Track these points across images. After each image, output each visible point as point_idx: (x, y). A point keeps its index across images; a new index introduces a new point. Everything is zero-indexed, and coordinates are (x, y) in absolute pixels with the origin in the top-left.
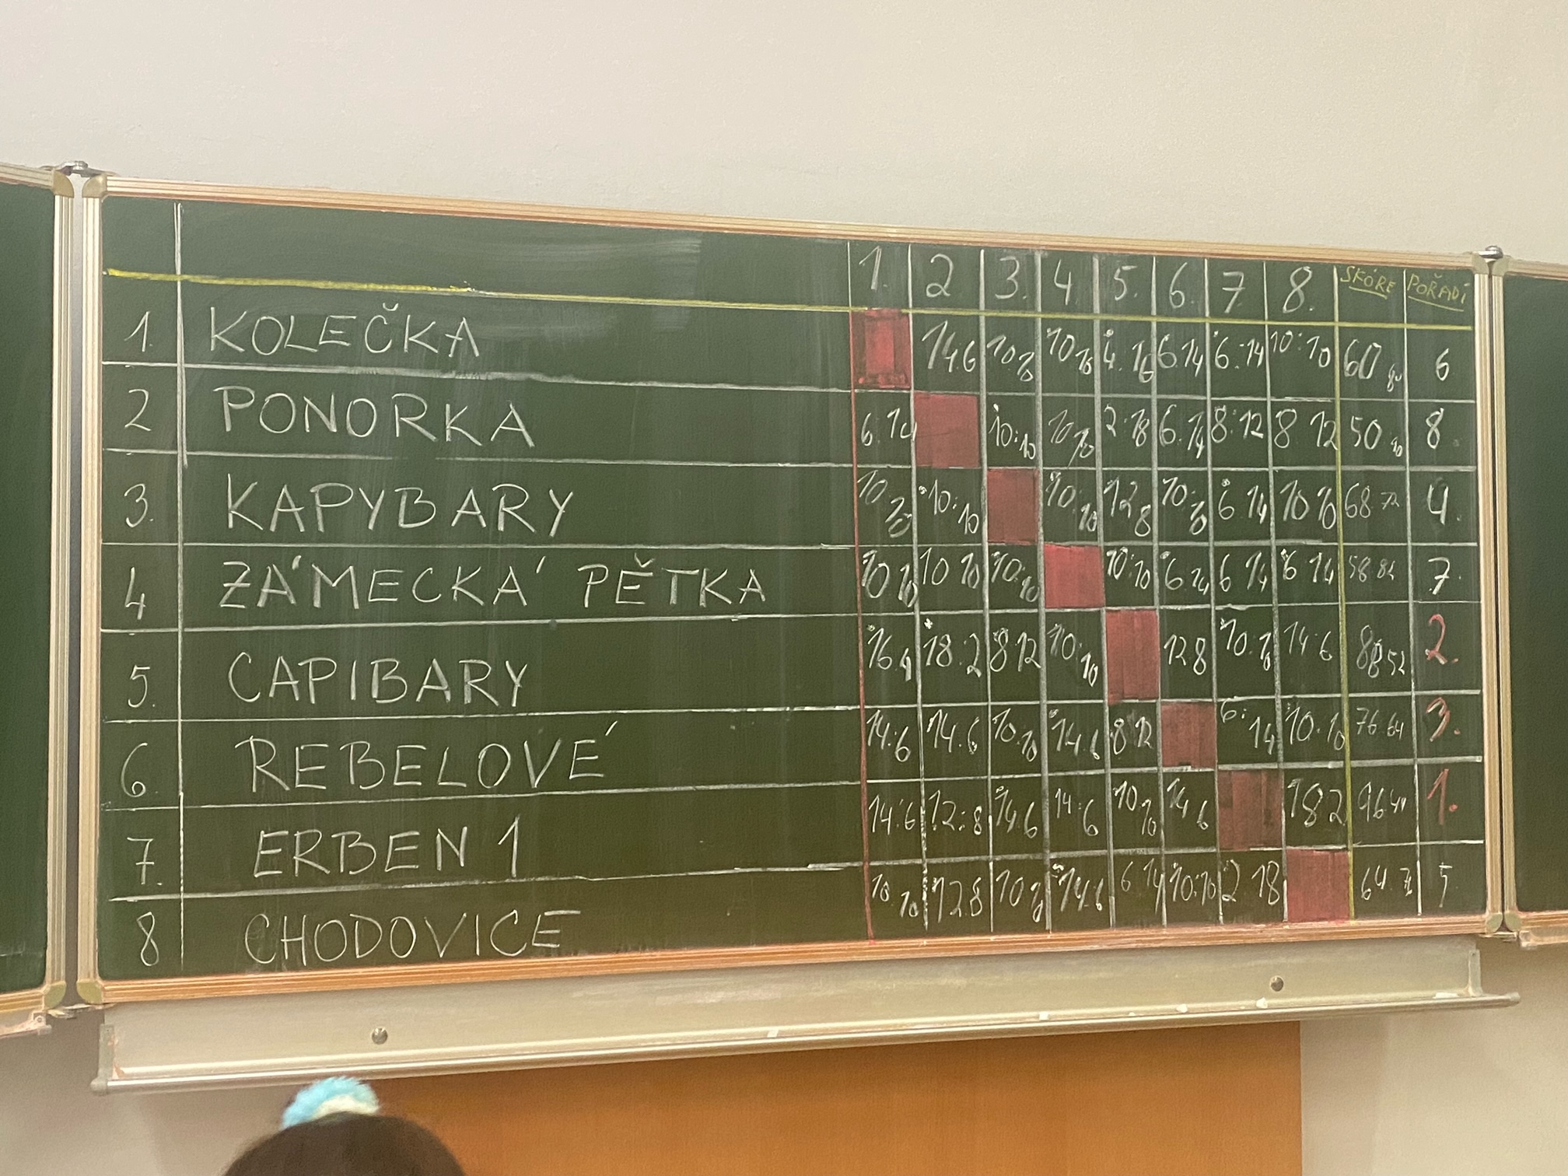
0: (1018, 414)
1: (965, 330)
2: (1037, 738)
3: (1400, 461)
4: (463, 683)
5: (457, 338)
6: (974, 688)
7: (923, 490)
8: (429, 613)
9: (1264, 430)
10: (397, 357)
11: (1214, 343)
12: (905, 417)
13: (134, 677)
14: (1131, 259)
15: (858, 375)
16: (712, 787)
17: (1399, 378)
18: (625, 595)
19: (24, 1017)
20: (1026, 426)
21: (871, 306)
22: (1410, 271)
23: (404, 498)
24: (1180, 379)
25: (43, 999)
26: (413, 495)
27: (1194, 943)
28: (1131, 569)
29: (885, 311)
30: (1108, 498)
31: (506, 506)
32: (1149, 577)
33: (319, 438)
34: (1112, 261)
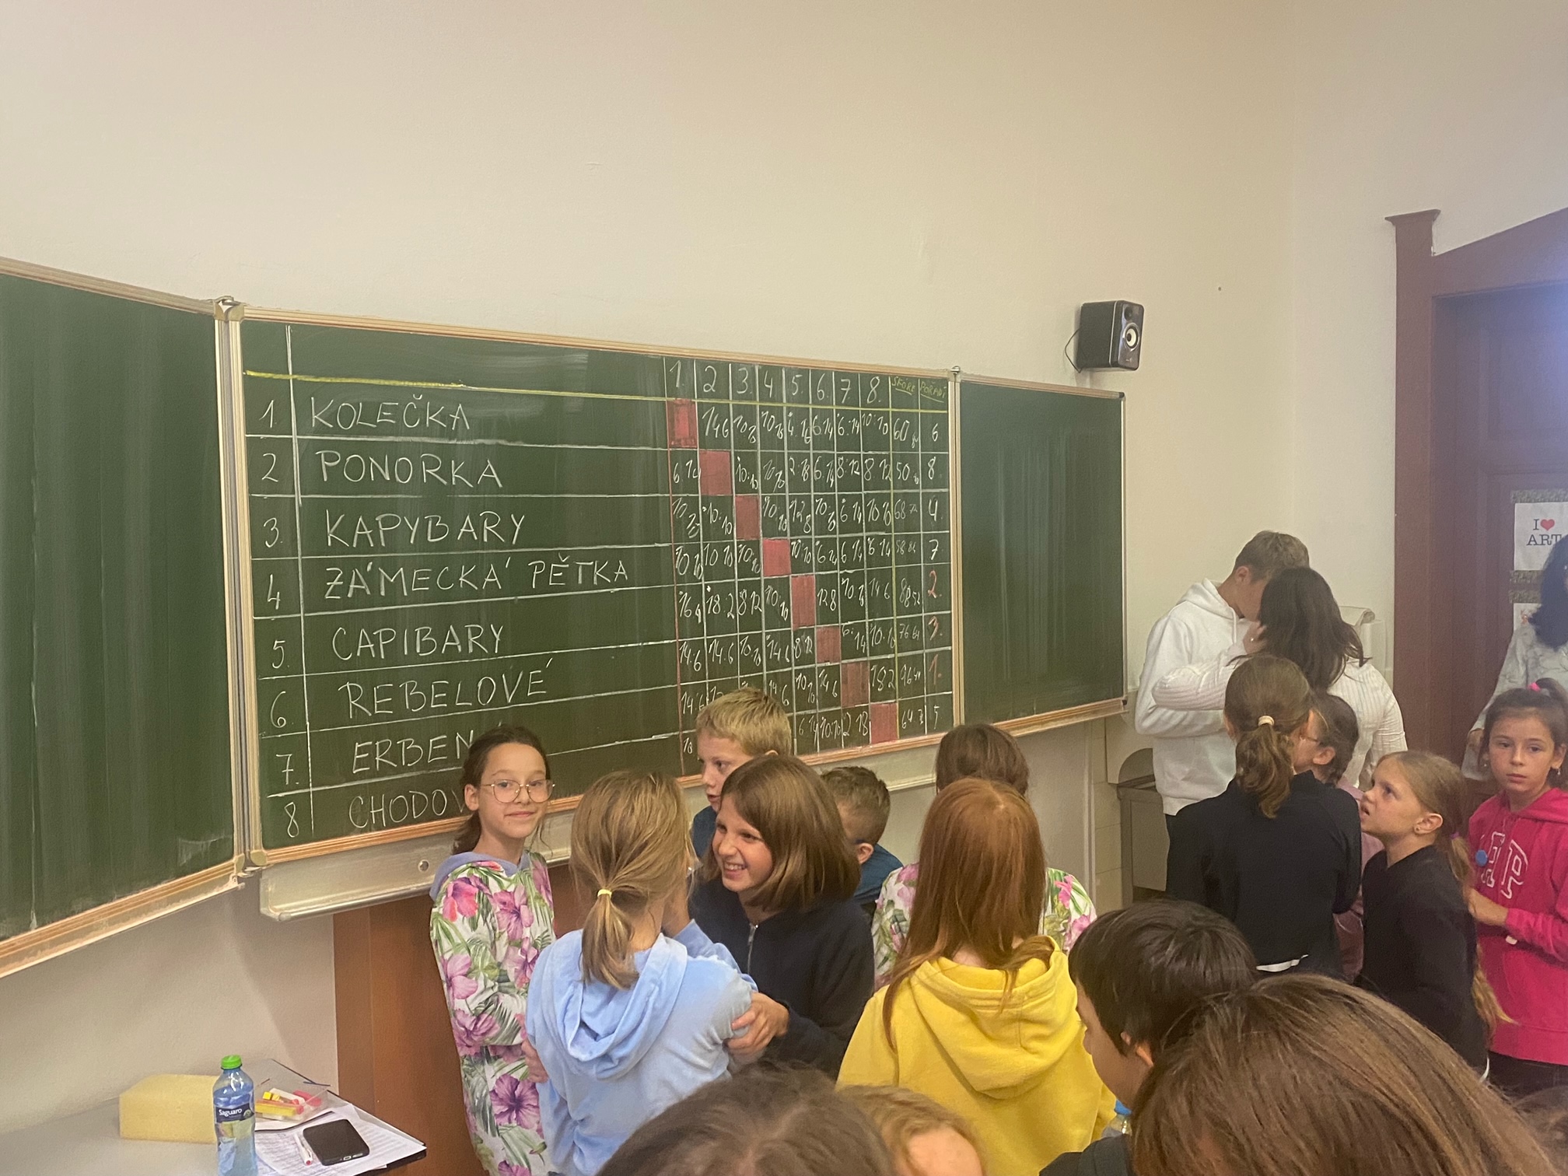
0: (748, 462)
1: (722, 412)
2: (761, 652)
3: (917, 487)
4: (468, 640)
5: (456, 417)
6: (730, 626)
7: (705, 509)
8: (447, 596)
9: (860, 471)
10: (422, 431)
11: (838, 419)
12: (695, 465)
13: (275, 648)
14: (800, 371)
15: (672, 439)
16: (603, 695)
17: (917, 440)
18: (555, 579)
19: (226, 879)
20: (753, 470)
21: (677, 397)
22: (921, 380)
23: (430, 522)
24: (822, 441)
25: (235, 867)
26: (435, 520)
28: (803, 552)
29: (684, 400)
30: (791, 511)
31: (488, 526)
32: (811, 557)
33: (380, 485)
34: (791, 371)
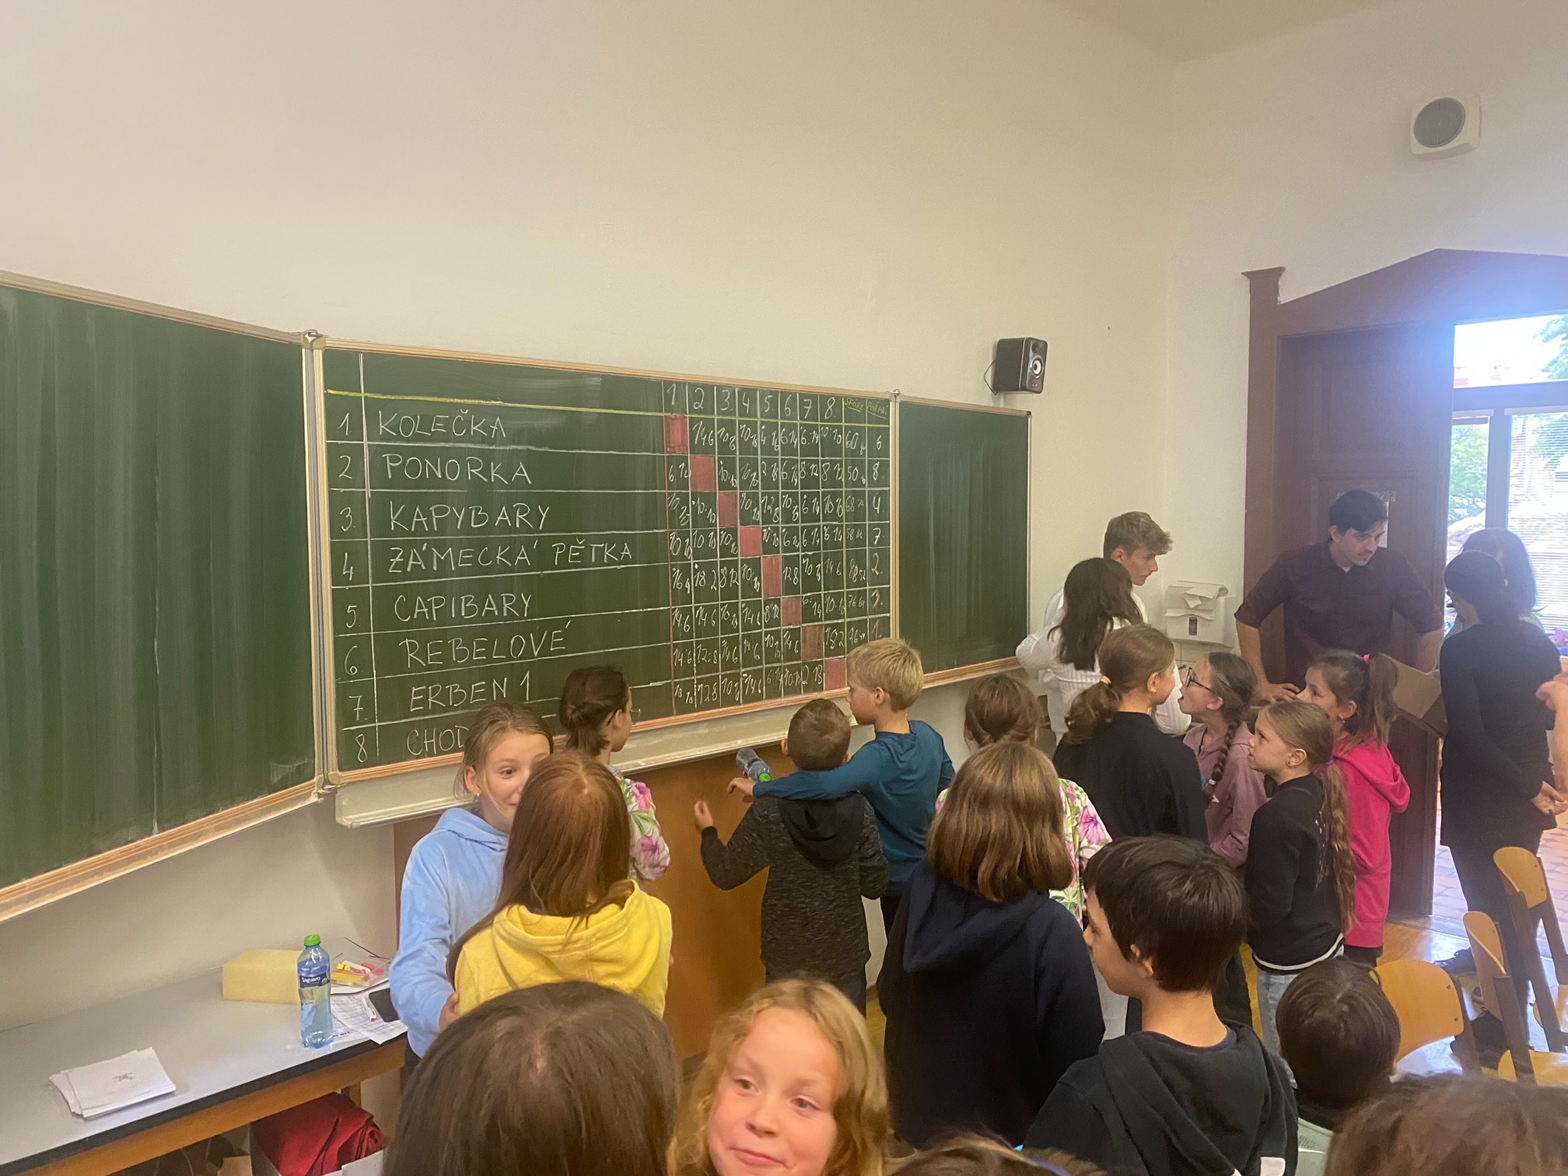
0: (729, 465)
1: (709, 425)
2: (737, 617)
3: (864, 486)
4: (503, 605)
5: (495, 428)
6: (713, 596)
7: (694, 502)
8: (487, 571)
9: (818, 473)
10: (468, 438)
11: (801, 432)
12: (686, 467)
13: (349, 611)
14: (771, 393)
15: (668, 446)
16: (611, 650)
17: (864, 448)
18: (573, 558)
19: (308, 795)
20: (733, 472)
21: (672, 413)
22: (869, 400)
23: (473, 512)
24: (788, 449)
25: (316, 785)
26: (477, 510)
27: (793, 704)
28: (772, 537)
29: (678, 415)
30: (763, 504)
31: (520, 515)
32: (778, 542)
33: (433, 481)
34: (763, 393)
